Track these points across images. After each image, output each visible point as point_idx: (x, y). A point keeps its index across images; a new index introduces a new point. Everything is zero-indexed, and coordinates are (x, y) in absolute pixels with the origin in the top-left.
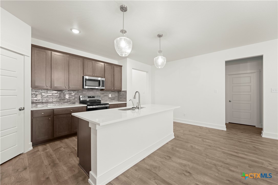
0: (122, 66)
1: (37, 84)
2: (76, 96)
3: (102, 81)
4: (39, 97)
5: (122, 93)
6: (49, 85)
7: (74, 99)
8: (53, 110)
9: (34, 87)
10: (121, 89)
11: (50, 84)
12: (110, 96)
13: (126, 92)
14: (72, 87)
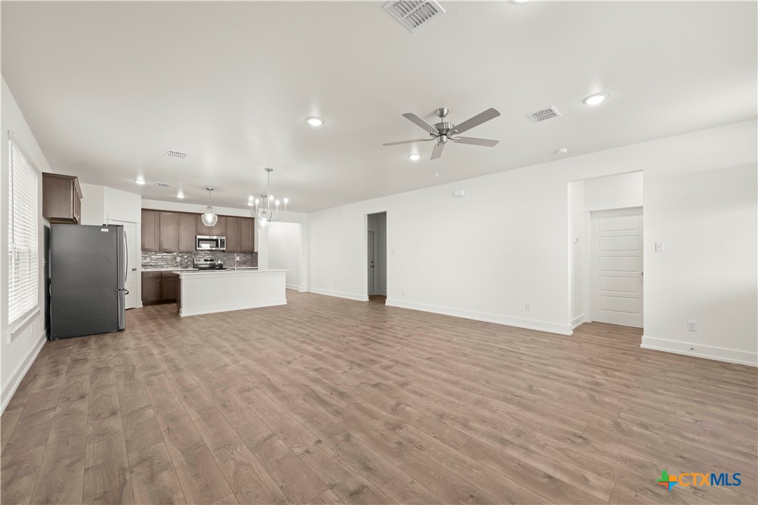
0: (254, 218)
1: (146, 247)
2: (189, 258)
3: (221, 240)
4: (148, 260)
5: (254, 255)
6: (157, 248)
7: (187, 262)
8: (161, 272)
9: (144, 250)
10: (253, 249)
11: (158, 246)
12: (238, 259)
13: (257, 253)
14: (183, 248)
